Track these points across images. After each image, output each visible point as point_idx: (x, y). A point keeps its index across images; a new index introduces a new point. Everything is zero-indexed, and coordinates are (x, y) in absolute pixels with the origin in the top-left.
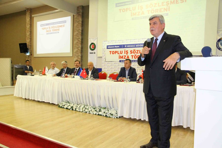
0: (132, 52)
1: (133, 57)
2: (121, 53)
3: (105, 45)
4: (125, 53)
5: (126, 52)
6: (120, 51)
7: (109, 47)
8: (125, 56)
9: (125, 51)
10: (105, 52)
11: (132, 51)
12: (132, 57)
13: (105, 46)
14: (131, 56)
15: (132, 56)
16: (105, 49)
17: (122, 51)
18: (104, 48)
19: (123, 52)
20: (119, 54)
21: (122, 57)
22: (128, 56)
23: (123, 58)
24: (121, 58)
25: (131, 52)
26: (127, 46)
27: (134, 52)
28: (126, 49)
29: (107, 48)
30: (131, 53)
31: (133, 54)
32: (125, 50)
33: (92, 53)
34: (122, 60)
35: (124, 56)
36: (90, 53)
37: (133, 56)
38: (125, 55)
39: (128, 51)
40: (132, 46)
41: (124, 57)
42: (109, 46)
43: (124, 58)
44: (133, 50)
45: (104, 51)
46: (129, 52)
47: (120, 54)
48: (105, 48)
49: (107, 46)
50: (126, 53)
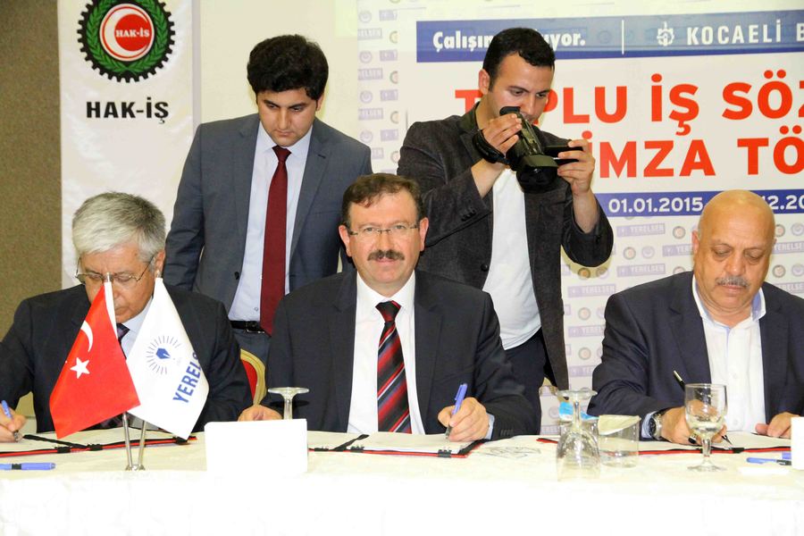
0: (752, 96)
1: (766, 155)
2: (611, 107)
3: (388, 15)
4: (657, 116)
5: (675, 96)
6: (600, 93)
7: (450, 43)
8: (666, 147)
9: (657, 92)
10: (389, 96)
11: (746, 88)
12: (745, 150)
13: (388, 26)
14: (741, 143)
15: (752, 145)
16: (388, 67)
17: (622, 92)
18: (374, 46)
19: (640, 102)
20: (585, 119)
21: (618, 152)
22: (698, 146)
23: (632, 173)
24: (605, 174)
25: (728, 94)
26: (681, 35)
27: (775, 100)
28: (675, 71)
29: (426, 54)
30: (728, 114)
31: (757, 125)
32: (657, 78)
33: (127, 110)
34: (620, 196)
35: (649, 145)
36: (93, 110)
37: (764, 142)
38: (667, 129)
39: (692, 89)
40: (738, 37)
41: (644, 157)
42: (449, 28)
43: (651, 171)
44: (758, 83)
45: (385, 84)
46: (711, 102)
47: (595, 125)
48: (389, 56)
49: (425, 30)
50: (674, 115)
